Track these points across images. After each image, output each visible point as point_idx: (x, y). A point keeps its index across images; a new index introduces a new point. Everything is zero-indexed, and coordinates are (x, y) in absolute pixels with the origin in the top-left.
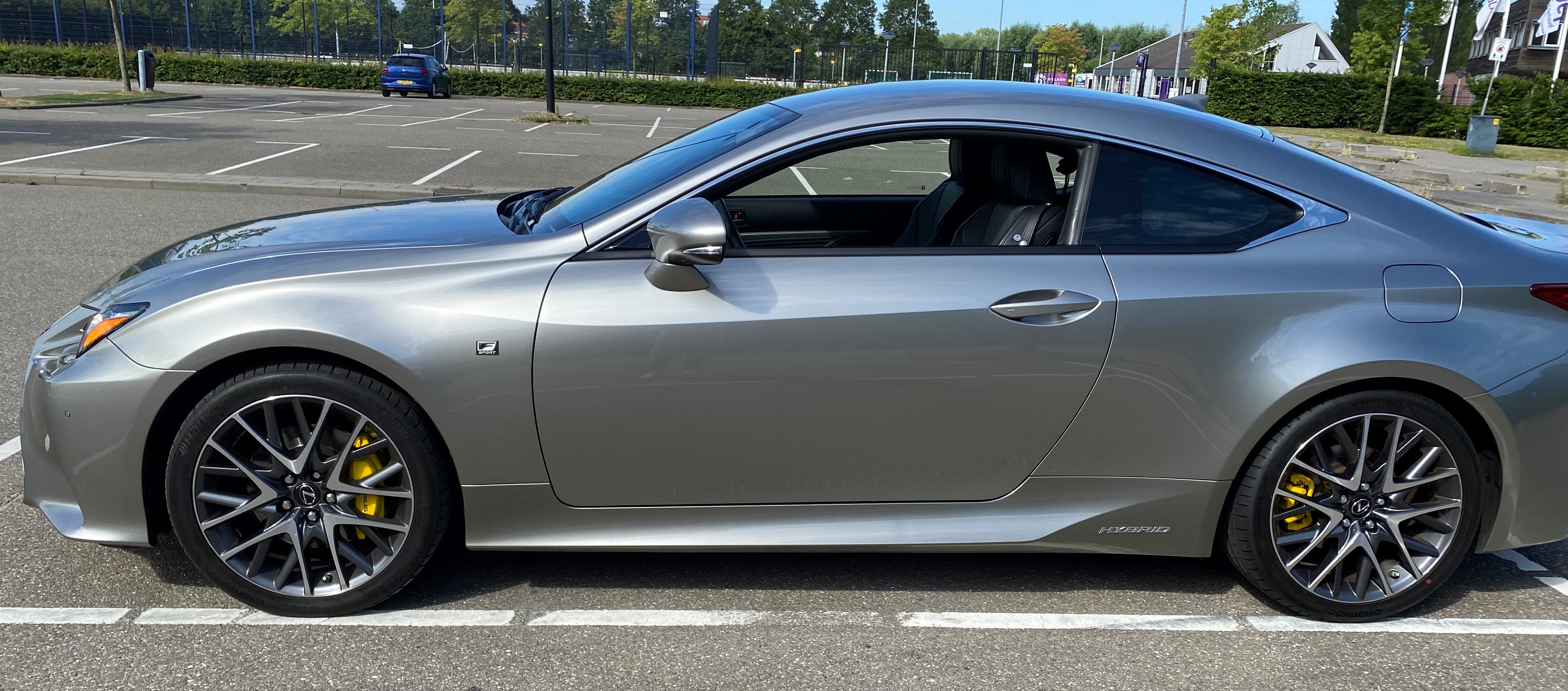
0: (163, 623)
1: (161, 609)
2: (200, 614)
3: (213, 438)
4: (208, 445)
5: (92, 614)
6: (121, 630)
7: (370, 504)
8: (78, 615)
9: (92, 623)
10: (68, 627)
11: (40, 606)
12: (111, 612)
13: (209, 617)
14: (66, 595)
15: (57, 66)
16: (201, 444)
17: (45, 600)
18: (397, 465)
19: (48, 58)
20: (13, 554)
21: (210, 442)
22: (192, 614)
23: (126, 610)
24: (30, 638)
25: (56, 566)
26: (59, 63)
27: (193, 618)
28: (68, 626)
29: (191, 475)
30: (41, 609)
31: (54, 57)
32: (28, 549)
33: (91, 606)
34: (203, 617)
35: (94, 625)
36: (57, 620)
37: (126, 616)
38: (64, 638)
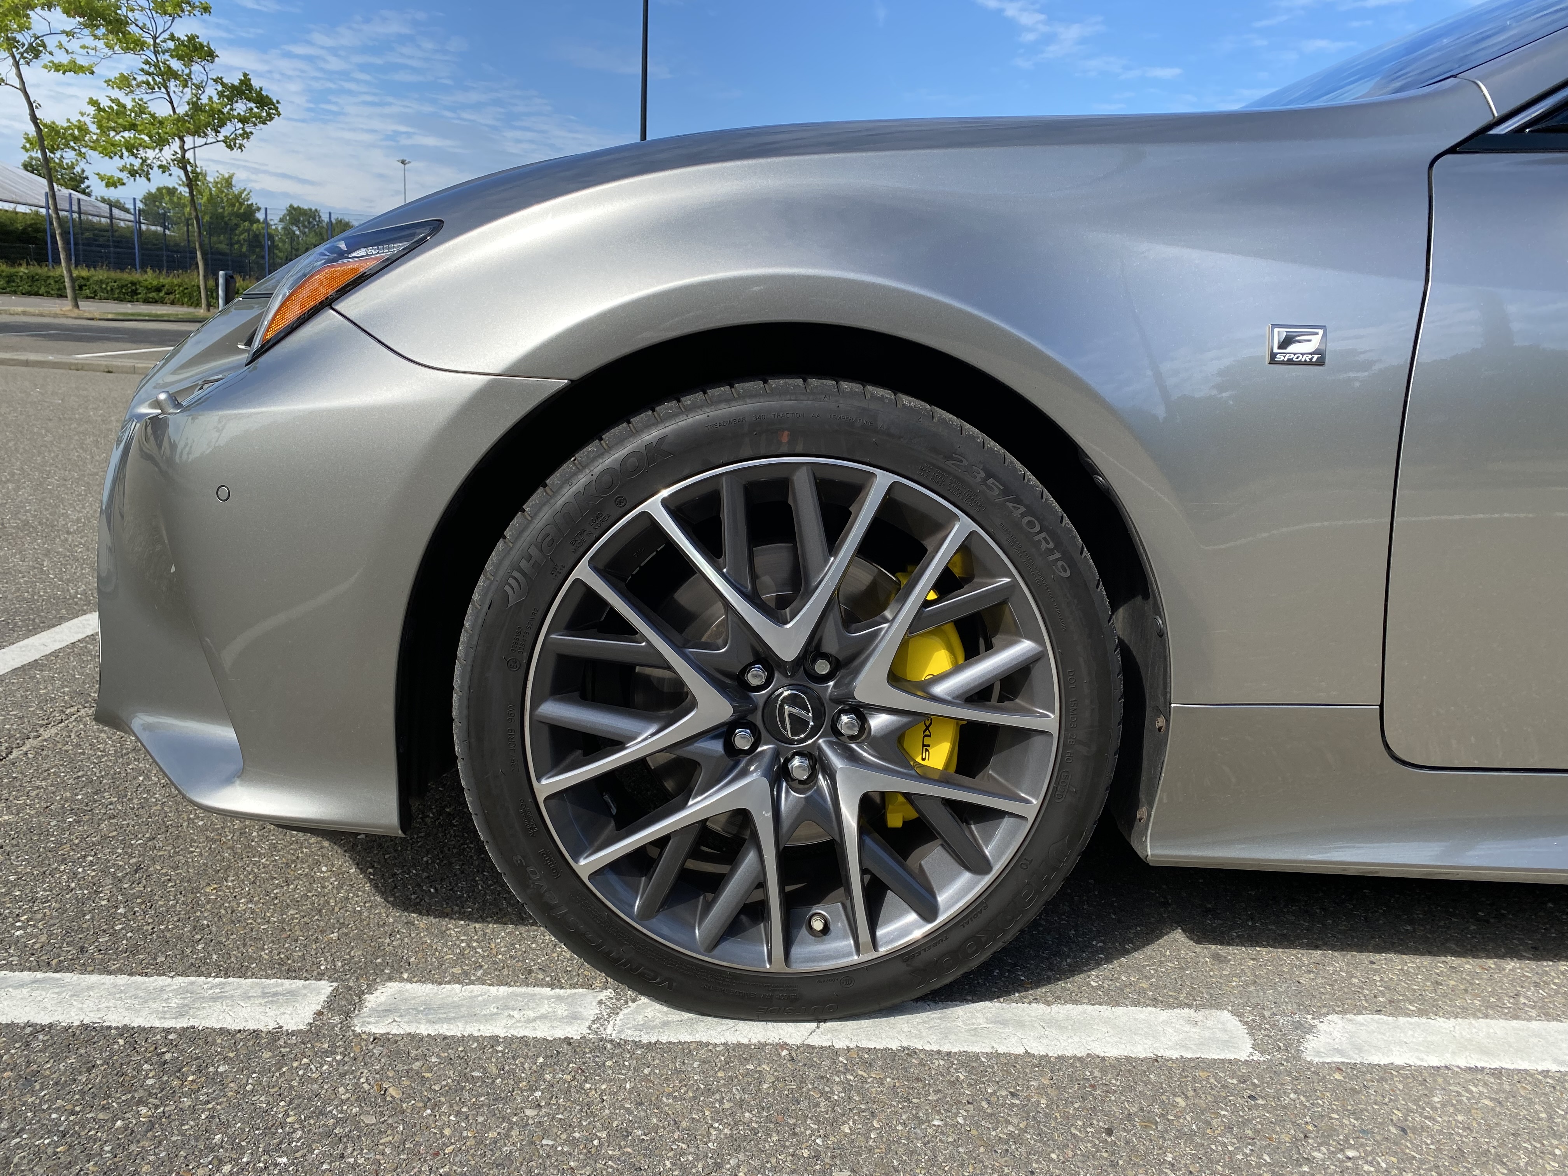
0: (424, 1029)
1: (408, 986)
2: (505, 1006)
3: (590, 562)
4: (577, 581)
5: (247, 997)
6: (327, 1053)
7: (938, 742)
8: (214, 999)
9: (251, 1026)
10: (192, 1040)
11: (120, 971)
12: (293, 993)
13: (531, 1014)
14: (180, 938)
15: (135, 293)
16: (561, 577)
17: (133, 950)
18: (1023, 648)
19: (127, 285)
20: (63, 830)
21: (583, 572)
22: (486, 1003)
23: (325, 988)
24: (97, 1076)
25: (153, 860)
26: (137, 289)
27: (490, 1018)
28: (191, 1035)
29: (526, 655)
30: (123, 979)
31: (133, 283)
32: (96, 819)
33: (242, 972)
34: (516, 1014)
35: (256, 1034)
36: (163, 1016)
37: (330, 1004)
38: (183, 1079)
